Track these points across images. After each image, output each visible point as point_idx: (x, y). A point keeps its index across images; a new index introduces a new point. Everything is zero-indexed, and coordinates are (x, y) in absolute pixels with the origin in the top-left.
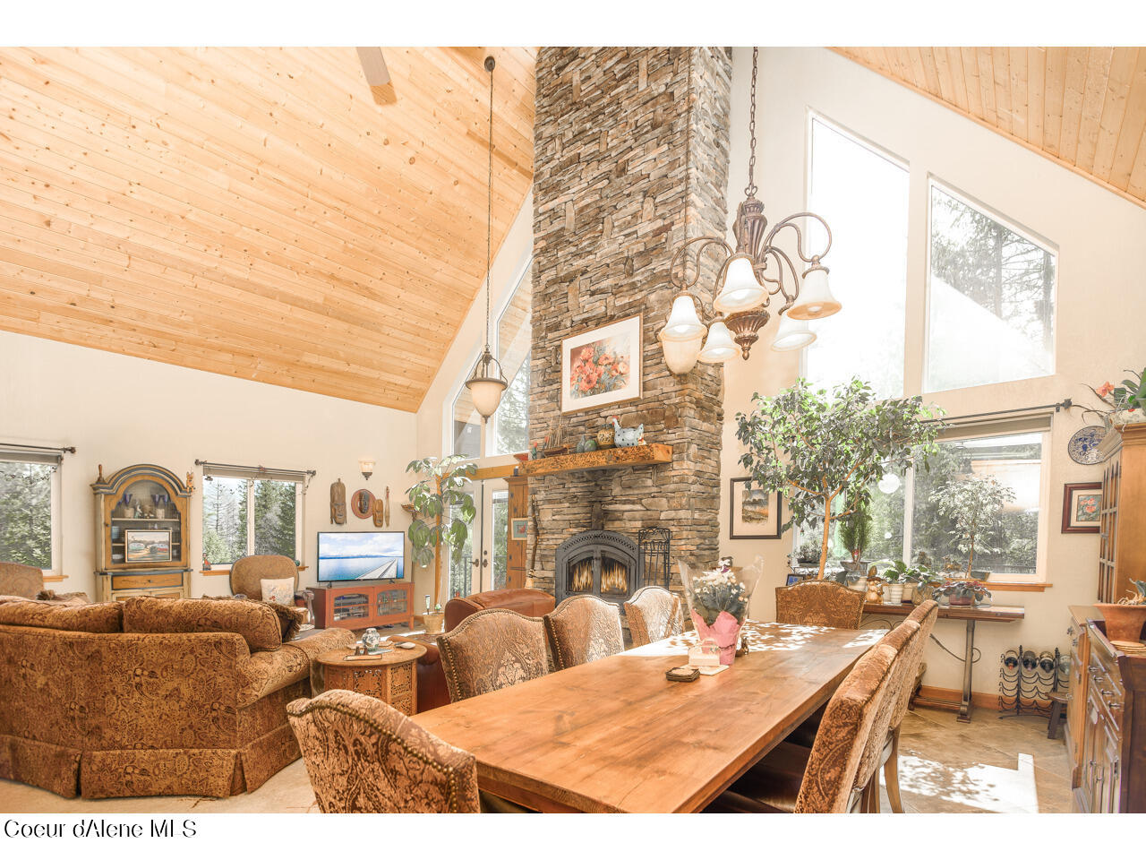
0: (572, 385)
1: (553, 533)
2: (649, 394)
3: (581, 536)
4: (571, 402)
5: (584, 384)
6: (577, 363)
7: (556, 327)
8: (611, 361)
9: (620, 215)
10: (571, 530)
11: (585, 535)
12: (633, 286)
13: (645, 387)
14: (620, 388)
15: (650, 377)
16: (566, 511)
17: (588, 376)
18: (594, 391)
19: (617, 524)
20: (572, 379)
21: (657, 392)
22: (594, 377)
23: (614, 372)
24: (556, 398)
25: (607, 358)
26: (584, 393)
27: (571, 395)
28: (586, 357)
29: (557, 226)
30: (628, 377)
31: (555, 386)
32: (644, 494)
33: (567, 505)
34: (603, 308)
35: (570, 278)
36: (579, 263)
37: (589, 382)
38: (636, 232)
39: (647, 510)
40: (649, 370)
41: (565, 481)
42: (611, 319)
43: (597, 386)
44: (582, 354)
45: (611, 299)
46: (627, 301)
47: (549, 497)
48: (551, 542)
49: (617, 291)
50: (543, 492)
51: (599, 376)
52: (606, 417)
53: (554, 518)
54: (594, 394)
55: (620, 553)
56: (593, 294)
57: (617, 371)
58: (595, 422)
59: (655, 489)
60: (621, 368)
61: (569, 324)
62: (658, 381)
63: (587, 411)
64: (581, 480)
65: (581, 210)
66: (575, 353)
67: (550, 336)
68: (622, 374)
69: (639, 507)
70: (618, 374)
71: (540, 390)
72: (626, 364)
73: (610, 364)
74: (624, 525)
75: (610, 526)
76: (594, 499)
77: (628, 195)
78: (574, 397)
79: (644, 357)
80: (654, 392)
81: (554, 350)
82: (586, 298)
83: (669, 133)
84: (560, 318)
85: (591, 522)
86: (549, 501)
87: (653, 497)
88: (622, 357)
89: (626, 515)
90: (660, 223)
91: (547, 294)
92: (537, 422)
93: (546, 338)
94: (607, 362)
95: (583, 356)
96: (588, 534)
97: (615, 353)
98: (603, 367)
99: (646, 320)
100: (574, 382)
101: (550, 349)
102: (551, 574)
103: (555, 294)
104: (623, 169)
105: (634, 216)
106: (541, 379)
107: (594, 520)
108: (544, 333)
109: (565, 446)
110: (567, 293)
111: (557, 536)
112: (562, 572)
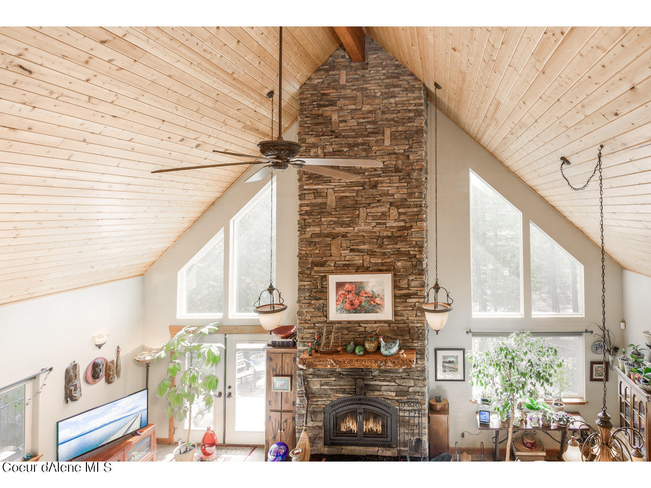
0: (337, 305)
1: (322, 397)
2: (399, 318)
3: (347, 399)
4: (335, 313)
5: (348, 306)
6: (341, 292)
7: (322, 264)
8: (371, 296)
9: (373, 210)
10: (338, 395)
11: (350, 398)
12: (384, 254)
13: (396, 314)
14: (377, 312)
15: (399, 309)
16: (333, 383)
17: (351, 301)
18: (356, 311)
19: (377, 393)
20: (337, 301)
21: (405, 318)
22: (357, 302)
23: (372, 303)
24: (324, 310)
25: (366, 293)
26: (349, 312)
27: (337, 311)
28: (349, 289)
29: (319, 200)
30: (383, 307)
31: (321, 302)
32: (397, 377)
33: (334, 379)
34: (361, 261)
35: (334, 236)
36: (339, 230)
37: (352, 305)
38: (385, 224)
39: (399, 385)
40: (397, 305)
42: (368, 270)
43: (359, 308)
44: (346, 287)
45: (367, 258)
46: (380, 261)
48: (320, 403)
49: (372, 253)
51: (361, 302)
52: (365, 328)
53: (322, 387)
54: (356, 312)
55: (379, 410)
56: (352, 250)
57: (374, 302)
58: (358, 329)
59: (405, 374)
60: (378, 301)
61: (333, 265)
62: (405, 312)
63: (349, 322)
65: (342, 198)
66: (339, 285)
67: (316, 268)
68: (379, 304)
69: (393, 384)
70: (375, 304)
71: (307, 301)
72: (382, 299)
73: (369, 297)
74: (382, 394)
75: (371, 395)
76: (357, 377)
77: (379, 201)
78: (339, 311)
79: (395, 297)
80: (402, 318)
81: (320, 278)
82: (346, 252)
83: (408, 177)
84: (324, 259)
85: (355, 391)
86: (318, 376)
87: (404, 378)
88: (379, 295)
89: (383, 388)
90: (402, 224)
91: (312, 242)
92: (304, 322)
93: (312, 269)
94: (367, 295)
95: (346, 288)
96: (354, 397)
97: (373, 291)
98: (363, 298)
99: (395, 275)
100: (339, 303)
101: (317, 277)
102: (320, 424)
103: (319, 243)
104: (375, 186)
105: (383, 214)
106: (308, 294)
107: (358, 390)
108: (310, 266)
109: (339, 349)
110: (330, 244)
111: (325, 399)
112: (330, 422)
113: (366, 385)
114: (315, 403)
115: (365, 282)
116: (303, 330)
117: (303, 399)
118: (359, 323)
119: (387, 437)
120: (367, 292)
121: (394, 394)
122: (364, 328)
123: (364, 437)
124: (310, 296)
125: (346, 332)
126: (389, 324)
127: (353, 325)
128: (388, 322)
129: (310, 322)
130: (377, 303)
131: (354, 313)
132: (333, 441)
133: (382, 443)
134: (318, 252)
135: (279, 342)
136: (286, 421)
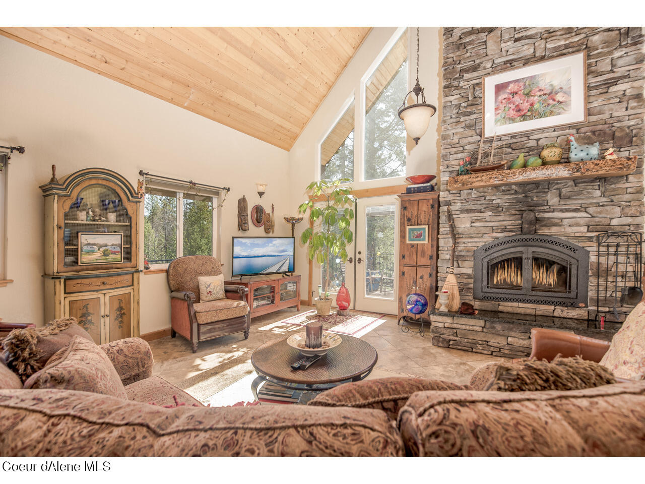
0: (496, 115)
1: (471, 238)
2: (593, 118)
3: (507, 239)
4: (496, 128)
5: (512, 113)
6: (503, 96)
7: (475, 68)
8: (548, 92)
10: (495, 234)
11: (511, 239)
13: (589, 112)
14: (559, 114)
15: (595, 104)
16: (488, 219)
17: (517, 106)
18: (524, 117)
19: (554, 229)
20: (496, 109)
21: (605, 116)
22: (525, 106)
23: (551, 102)
24: (477, 127)
25: (540, 90)
26: (512, 121)
27: (496, 122)
28: (516, 90)
30: (570, 105)
31: (473, 116)
32: (591, 204)
33: (490, 213)
34: (532, 50)
35: (490, 29)
37: (519, 110)
39: (592, 217)
40: (592, 99)
41: (485, 194)
42: (543, 59)
43: (529, 113)
44: (510, 88)
45: (541, 44)
46: (562, 43)
47: (466, 208)
48: (469, 245)
49: (548, 36)
50: (459, 204)
51: (532, 105)
52: (538, 140)
53: (473, 225)
54: (524, 120)
55: (556, 254)
56: (517, 40)
57: (554, 100)
58: (526, 143)
59: (604, 199)
60: (559, 98)
61: (489, 65)
62: (606, 107)
63: (513, 136)
64: (508, 192)
66: (500, 88)
67: (466, 76)
68: (561, 103)
69: (584, 214)
70: (554, 103)
71: (455, 120)
72: (568, 93)
73: (545, 94)
74: (563, 230)
75: (545, 231)
76: (523, 209)
78: (499, 123)
79: (588, 88)
80: (601, 116)
81: (472, 87)
82: (509, 43)
84: (477, 62)
85: (521, 228)
86: (469, 211)
87: (602, 206)
88: (561, 88)
89: (565, 222)
91: (461, 44)
92: (450, 147)
93: (460, 78)
94: (542, 93)
95: (511, 90)
96: (518, 237)
97: (552, 85)
98: (536, 97)
99: (588, 57)
100: (500, 111)
101: (467, 86)
102: (470, 271)
103: (470, 43)
106: (455, 111)
107: (526, 226)
108: (458, 75)
109: (503, 163)
110: (486, 41)
111: (476, 240)
112: (482, 269)
113: (537, 220)
114: (463, 245)
115: (538, 75)
116: (448, 156)
117: (448, 241)
118: (527, 135)
119: (570, 292)
120: (543, 89)
121: (584, 229)
122: (535, 141)
123: (532, 290)
124: (458, 113)
125: (509, 150)
126: (578, 130)
127: (519, 140)
128: (576, 127)
129: (458, 145)
130: (558, 101)
131: (521, 121)
132: (488, 295)
133: (560, 300)
134: (468, 54)
135: (414, 188)
136: (422, 277)
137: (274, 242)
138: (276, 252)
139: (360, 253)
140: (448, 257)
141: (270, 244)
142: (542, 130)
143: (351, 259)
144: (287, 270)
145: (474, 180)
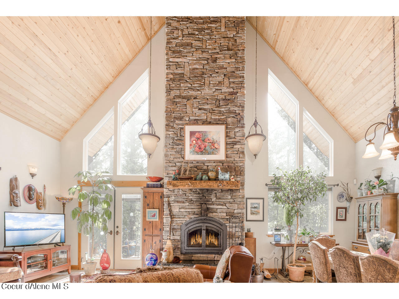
0: (190, 148)
1: (179, 218)
2: (228, 159)
3: (195, 219)
4: (190, 156)
5: (197, 149)
6: (193, 139)
7: (181, 119)
8: (211, 142)
9: (214, 79)
10: (190, 216)
11: (197, 219)
12: (220, 112)
13: (227, 157)
14: (215, 154)
15: (228, 153)
16: (187, 207)
17: (199, 146)
19: (214, 214)
20: (191, 145)
21: (232, 159)
22: (203, 146)
23: (213, 147)
24: (181, 153)
25: (209, 140)
26: (197, 153)
27: (190, 153)
28: (198, 136)
29: (179, 71)
30: (219, 150)
31: (180, 147)
32: (227, 202)
33: (188, 204)
34: (206, 117)
35: (188, 98)
36: (192, 93)
37: (200, 148)
38: (221, 90)
39: (228, 208)
40: (228, 149)
41: (186, 193)
42: (210, 123)
43: (204, 151)
44: (196, 135)
45: (209, 115)
46: (217, 117)
47: (177, 200)
48: (178, 222)
49: (212, 112)
50: (173, 197)
51: (205, 147)
52: (208, 166)
53: (180, 210)
54: (202, 154)
55: (215, 227)
56: (200, 109)
57: (214, 147)
58: (203, 167)
59: (232, 200)
60: (216, 146)
61: (187, 119)
62: (232, 155)
63: (198, 161)
64: (195, 193)
65: (194, 69)
66: (192, 134)
67: (177, 122)
68: (217, 148)
69: (225, 207)
70: (214, 148)
71: (171, 146)
72: (219, 144)
73: (211, 143)
74: (217, 215)
75: (211, 215)
76: (202, 202)
77: (217, 73)
78: (191, 154)
79: (227, 144)
80: (231, 159)
81: (179, 129)
82: (196, 110)
83: (235, 55)
84: (182, 115)
85: (201, 213)
86: (178, 202)
87: (231, 203)
88: (217, 141)
89: (218, 210)
90: (232, 90)
91: (174, 101)
92: (169, 162)
93: (174, 122)
94: (209, 141)
95: (196, 136)
96: (200, 218)
97: (213, 138)
98: (207, 143)
99: (227, 128)
100: (192, 147)
101: (177, 128)
102: (178, 238)
103: (179, 103)
104: (215, 60)
105: (220, 82)
106: (171, 141)
107: (203, 212)
108: (173, 120)
109: (192, 176)
110: (186, 104)
111: (182, 219)
112: (185, 236)
113: (208, 209)
114: (175, 222)
115: (208, 131)
116: (168, 167)
117: (168, 219)
118: (203, 162)
119: (220, 247)
120: (210, 139)
121: (225, 214)
122: (207, 167)
123: (206, 247)
124: (173, 143)
125: (196, 169)
126: (223, 164)
127: (200, 165)
128: (221, 162)
129: (172, 162)
130: (216, 148)
131: (201, 154)
132: (187, 251)
133: (217, 251)
134: (178, 109)
135: (151, 184)
136: (155, 243)
137: (46, 218)
138: (49, 226)
139: (117, 227)
140: (168, 229)
141: (43, 219)
142: (209, 161)
143: (111, 231)
144: (59, 241)
145: (179, 184)
